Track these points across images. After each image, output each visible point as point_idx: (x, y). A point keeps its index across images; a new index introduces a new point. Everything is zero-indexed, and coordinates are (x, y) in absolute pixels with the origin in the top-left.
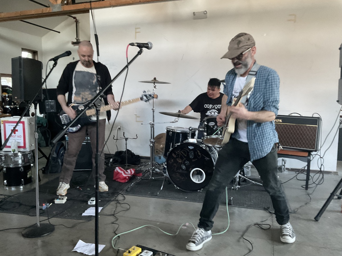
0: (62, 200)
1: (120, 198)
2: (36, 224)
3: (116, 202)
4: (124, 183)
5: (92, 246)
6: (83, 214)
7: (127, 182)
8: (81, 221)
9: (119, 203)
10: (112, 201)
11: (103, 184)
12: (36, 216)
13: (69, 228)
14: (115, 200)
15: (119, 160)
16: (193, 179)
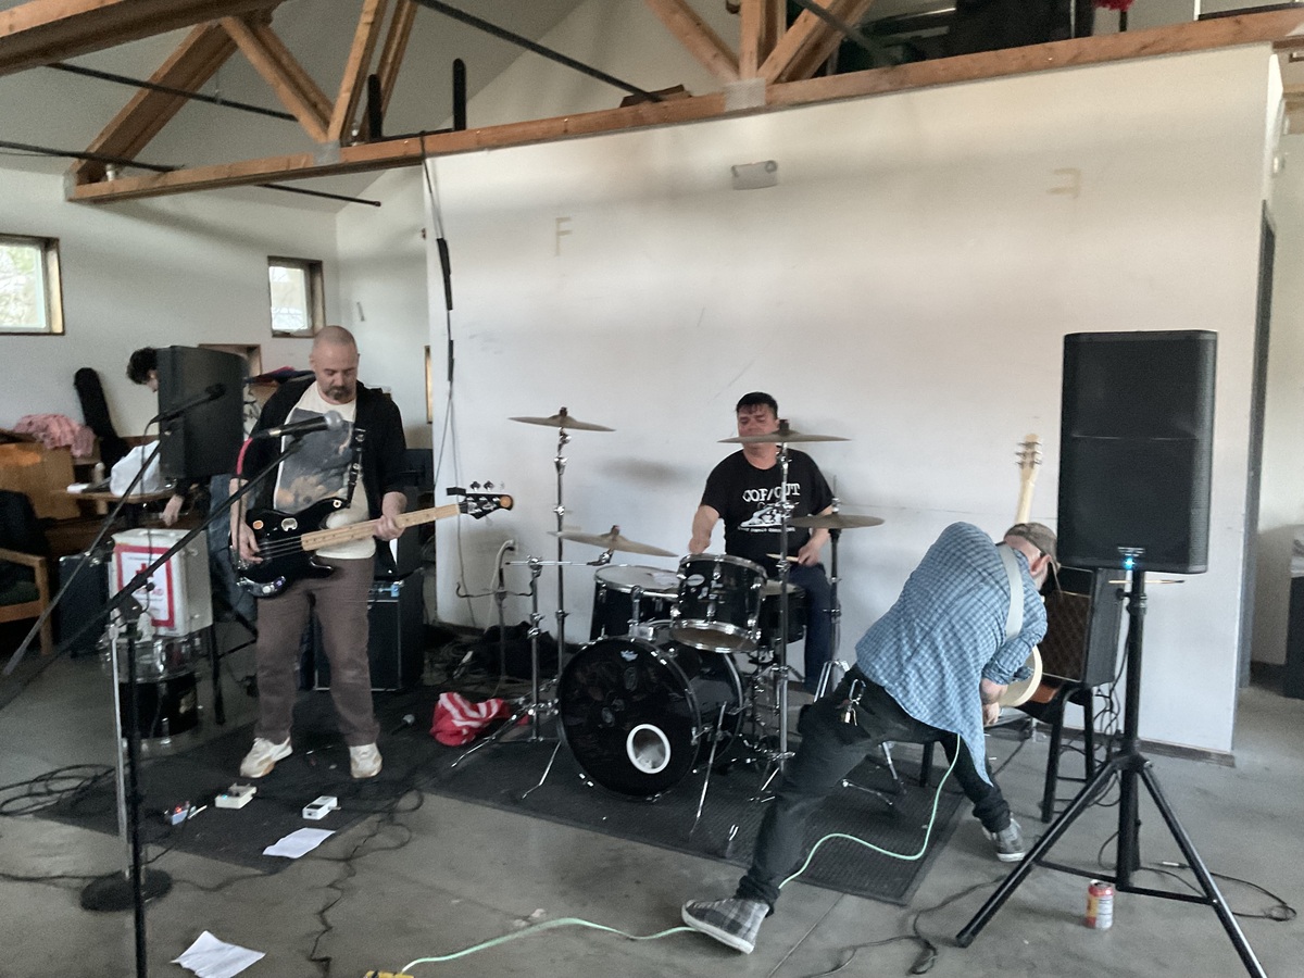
0: (235, 799)
1: (408, 801)
3: (386, 817)
4: (454, 747)
5: (231, 952)
6: (270, 851)
8: (252, 871)
9: (391, 821)
10: (375, 812)
11: (365, 753)
13: (204, 889)
14: (387, 809)
16: (637, 756)
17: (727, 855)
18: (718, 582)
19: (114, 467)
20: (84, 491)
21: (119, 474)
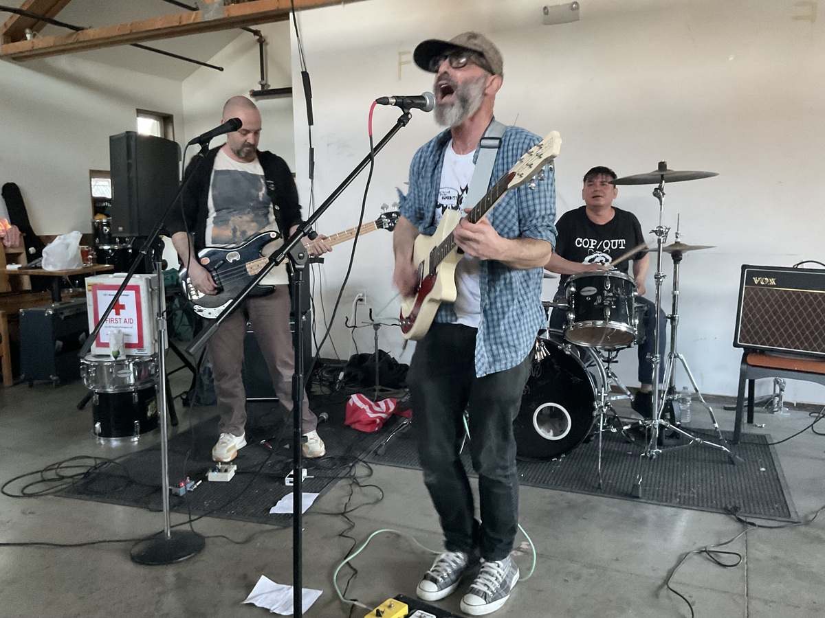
0: (225, 474)
1: (360, 470)
2: (163, 531)
3: (351, 482)
4: (371, 433)
6: (274, 510)
7: (378, 432)
8: (267, 527)
9: (358, 484)
10: (341, 478)
11: (313, 439)
12: (162, 511)
13: (237, 543)
14: (348, 475)
15: (361, 376)
16: (540, 429)
17: (640, 495)
18: (609, 291)
19: (44, 250)
20: (19, 268)
21: (47, 254)
